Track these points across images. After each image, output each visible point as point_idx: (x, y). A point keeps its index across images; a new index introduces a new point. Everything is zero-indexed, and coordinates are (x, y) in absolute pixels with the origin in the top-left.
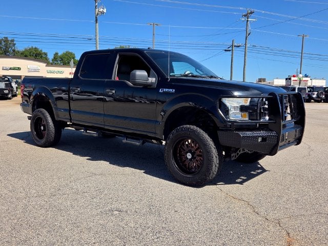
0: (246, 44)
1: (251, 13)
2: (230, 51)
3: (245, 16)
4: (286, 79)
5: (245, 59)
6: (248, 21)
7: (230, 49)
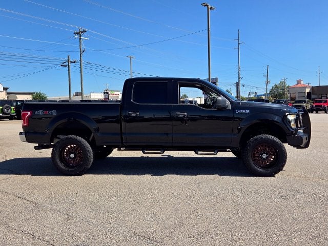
0: (80, 61)
1: (84, 32)
2: (66, 66)
3: (77, 33)
4: (104, 93)
5: (81, 75)
6: (80, 39)
7: (66, 64)
